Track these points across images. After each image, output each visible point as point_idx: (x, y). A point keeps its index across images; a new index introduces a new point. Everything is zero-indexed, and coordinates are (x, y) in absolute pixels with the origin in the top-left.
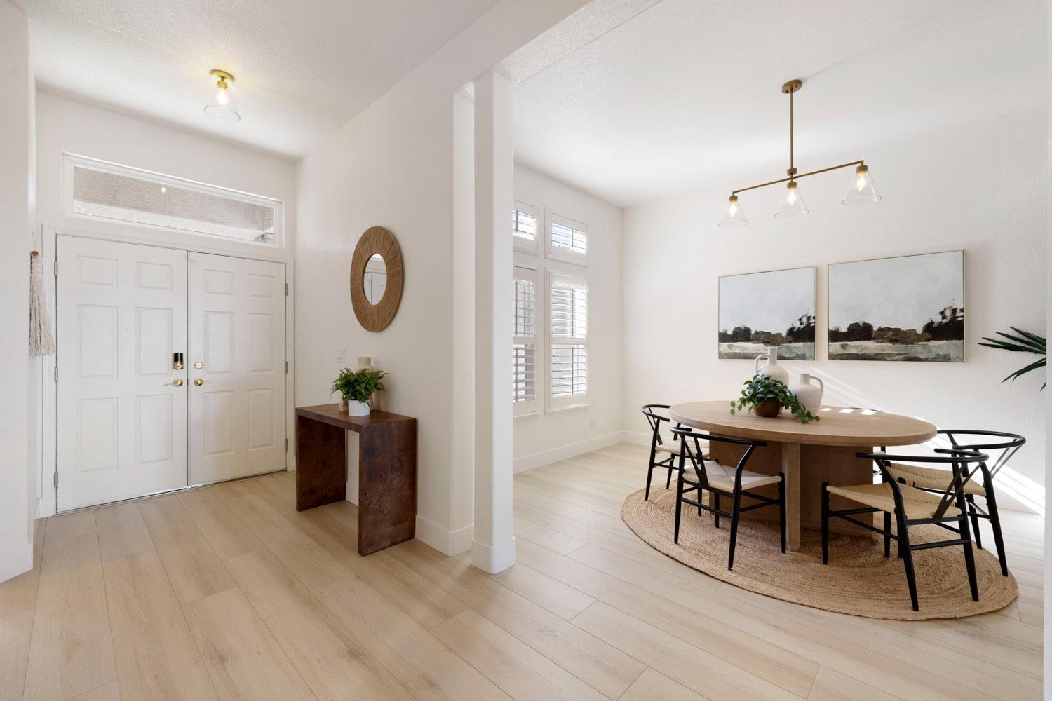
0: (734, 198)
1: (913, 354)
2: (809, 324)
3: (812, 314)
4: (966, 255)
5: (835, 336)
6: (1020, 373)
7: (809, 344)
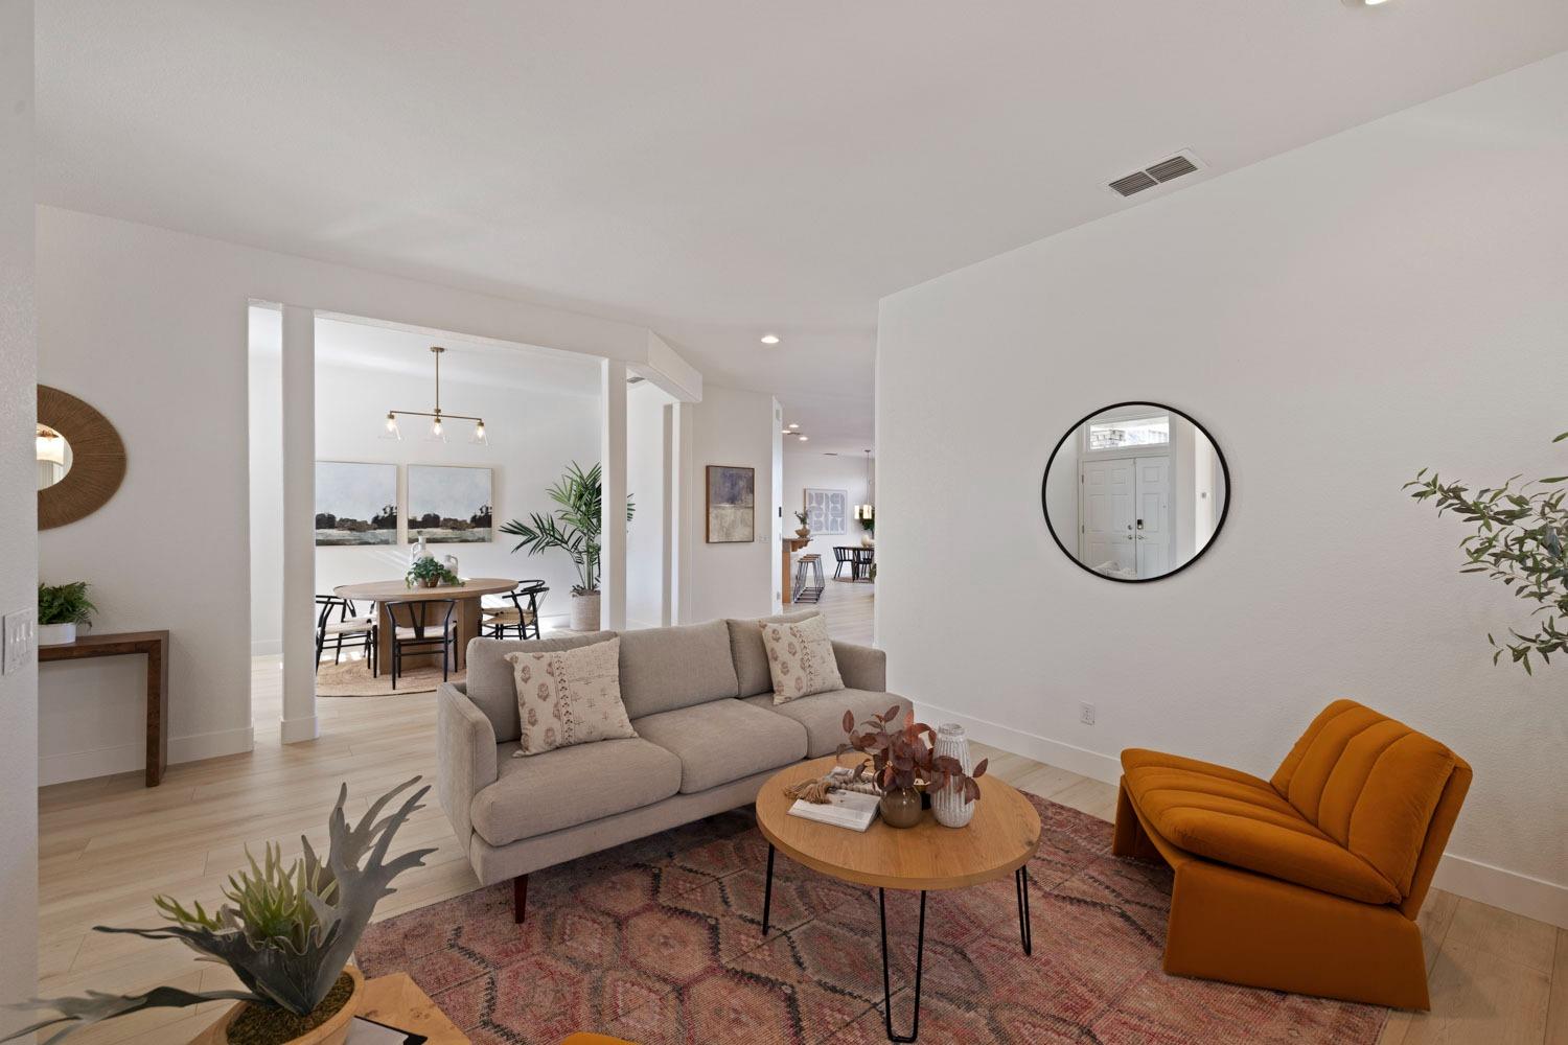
0: (391, 417)
1: (464, 538)
2: (392, 513)
3: (394, 505)
4: (493, 472)
5: (413, 524)
6: (518, 548)
7: (392, 530)
